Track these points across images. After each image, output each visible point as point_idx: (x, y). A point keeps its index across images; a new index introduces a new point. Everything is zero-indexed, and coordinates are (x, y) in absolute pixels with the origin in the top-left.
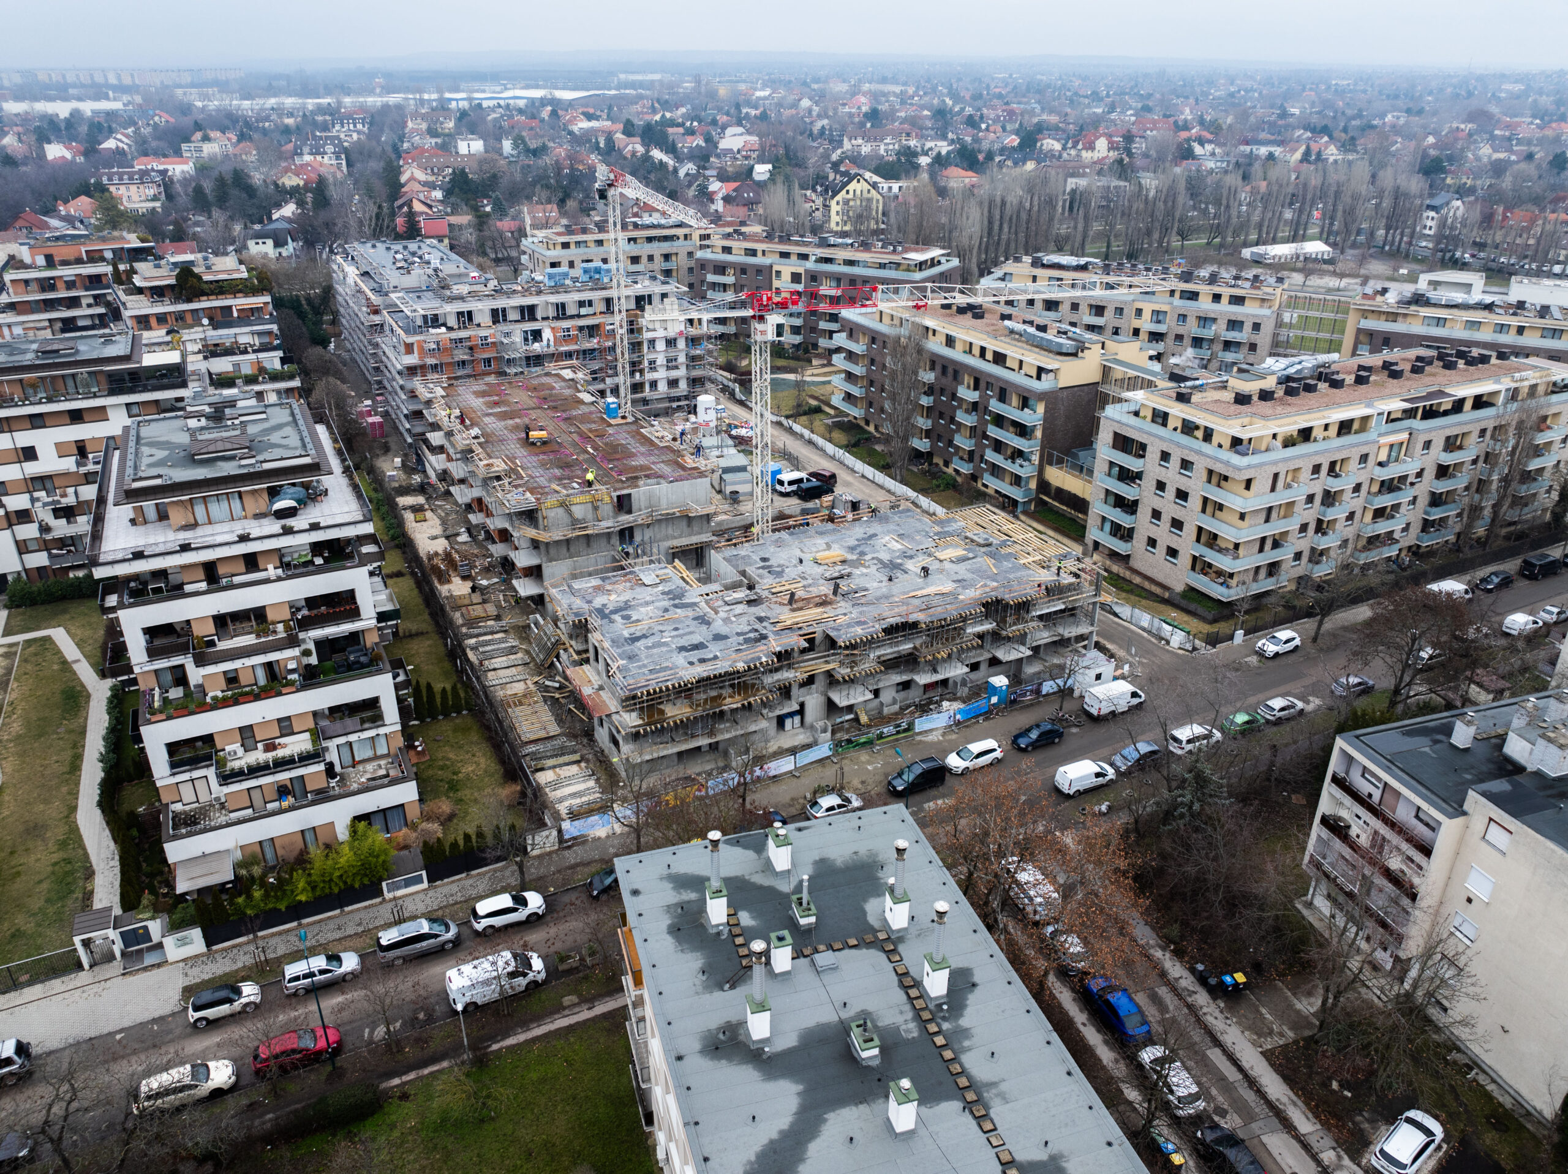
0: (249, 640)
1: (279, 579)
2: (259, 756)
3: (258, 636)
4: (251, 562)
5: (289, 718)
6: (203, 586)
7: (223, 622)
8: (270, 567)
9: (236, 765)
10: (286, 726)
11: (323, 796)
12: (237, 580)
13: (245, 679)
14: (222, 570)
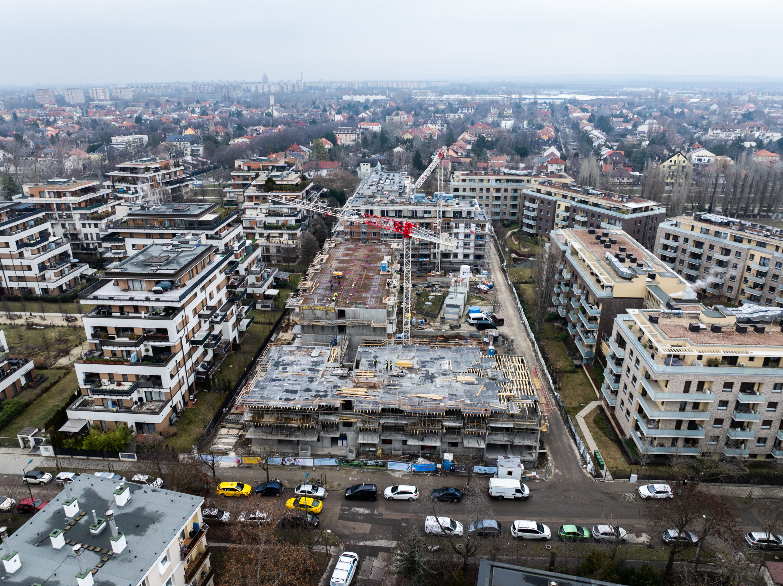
0: (126, 340)
1: (145, 318)
2: (114, 387)
3: (130, 339)
4: (136, 309)
5: (126, 375)
6: (118, 314)
7: (120, 331)
8: (143, 312)
9: (103, 388)
10: (125, 377)
11: (127, 410)
12: (131, 315)
13: (119, 355)
14: (126, 310)
